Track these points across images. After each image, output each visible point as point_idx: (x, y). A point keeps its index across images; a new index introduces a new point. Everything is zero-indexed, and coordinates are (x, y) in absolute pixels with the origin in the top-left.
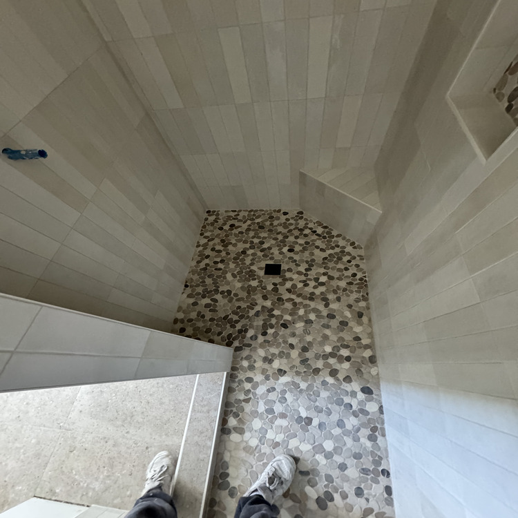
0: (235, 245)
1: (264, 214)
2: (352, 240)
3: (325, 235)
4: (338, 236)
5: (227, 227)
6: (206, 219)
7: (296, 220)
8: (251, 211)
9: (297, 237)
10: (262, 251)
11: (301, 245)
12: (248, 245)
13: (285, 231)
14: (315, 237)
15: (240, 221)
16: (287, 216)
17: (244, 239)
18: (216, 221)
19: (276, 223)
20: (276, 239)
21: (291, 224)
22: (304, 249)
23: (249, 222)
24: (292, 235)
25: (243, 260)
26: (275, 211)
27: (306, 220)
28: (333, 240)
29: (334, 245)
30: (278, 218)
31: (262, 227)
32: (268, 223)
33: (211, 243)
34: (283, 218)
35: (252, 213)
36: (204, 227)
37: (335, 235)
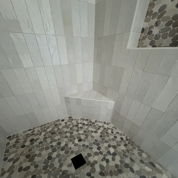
0: (40, 155)
1: (50, 125)
2: (103, 121)
3: (90, 124)
4: (96, 121)
5: (28, 143)
6: (8, 144)
7: (71, 122)
8: (42, 126)
9: (77, 131)
10: (62, 149)
11: (83, 134)
12: (50, 150)
13: (69, 130)
14: (86, 127)
15: (37, 134)
16: (64, 122)
17: (45, 147)
18: (17, 142)
19: (60, 127)
20: (66, 137)
21: (69, 125)
22: (87, 136)
23: (43, 133)
24: (74, 130)
25: (52, 165)
26: (56, 121)
27: (75, 120)
28: (95, 124)
29: (98, 127)
30: (60, 124)
31: (53, 133)
32: (56, 129)
33: (17, 164)
34: (63, 123)
35: (43, 127)
36: (7, 151)
37: (94, 122)
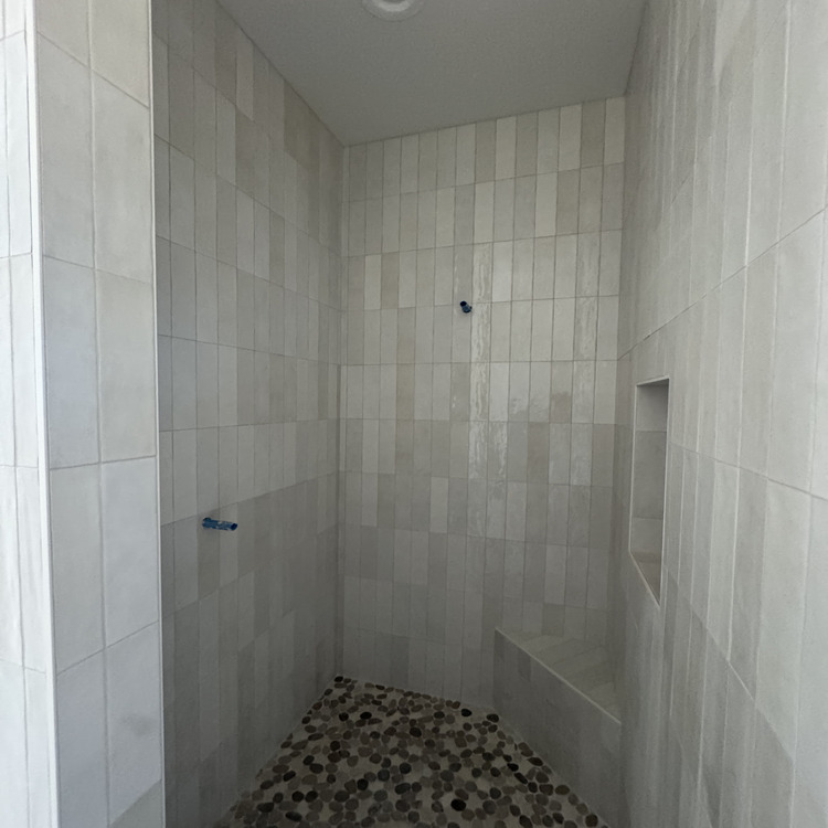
0: (353, 762)
1: (428, 706)
2: (592, 809)
3: (534, 780)
4: (563, 790)
5: (355, 717)
6: (329, 692)
7: (483, 732)
8: (410, 694)
9: (476, 773)
10: (399, 790)
11: (481, 795)
12: (376, 769)
13: (456, 751)
14: (512, 782)
15: (385, 709)
16: (467, 720)
17: (375, 750)
18: (342, 700)
19: (444, 728)
20: (435, 767)
21: (472, 738)
22: (487, 809)
23: (397, 716)
24: (469, 764)
25: (354, 804)
26: (449, 703)
27: (501, 735)
28: (550, 798)
29: (550, 813)
30: (451, 720)
31: (416, 732)
32: (430, 726)
33: (312, 745)
34: (461, 721)
35: (409, 698)
36: (318, 706)
37: (555, 787)
